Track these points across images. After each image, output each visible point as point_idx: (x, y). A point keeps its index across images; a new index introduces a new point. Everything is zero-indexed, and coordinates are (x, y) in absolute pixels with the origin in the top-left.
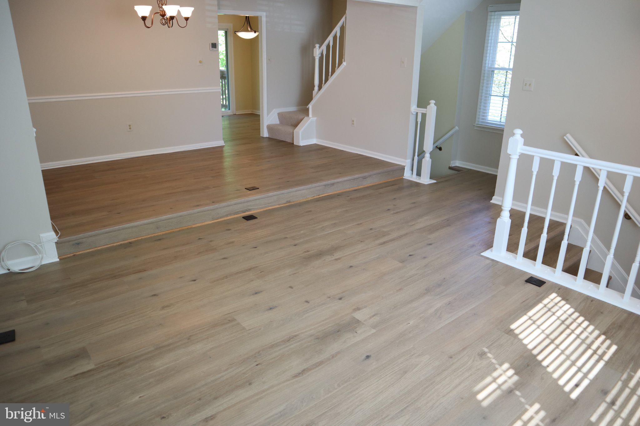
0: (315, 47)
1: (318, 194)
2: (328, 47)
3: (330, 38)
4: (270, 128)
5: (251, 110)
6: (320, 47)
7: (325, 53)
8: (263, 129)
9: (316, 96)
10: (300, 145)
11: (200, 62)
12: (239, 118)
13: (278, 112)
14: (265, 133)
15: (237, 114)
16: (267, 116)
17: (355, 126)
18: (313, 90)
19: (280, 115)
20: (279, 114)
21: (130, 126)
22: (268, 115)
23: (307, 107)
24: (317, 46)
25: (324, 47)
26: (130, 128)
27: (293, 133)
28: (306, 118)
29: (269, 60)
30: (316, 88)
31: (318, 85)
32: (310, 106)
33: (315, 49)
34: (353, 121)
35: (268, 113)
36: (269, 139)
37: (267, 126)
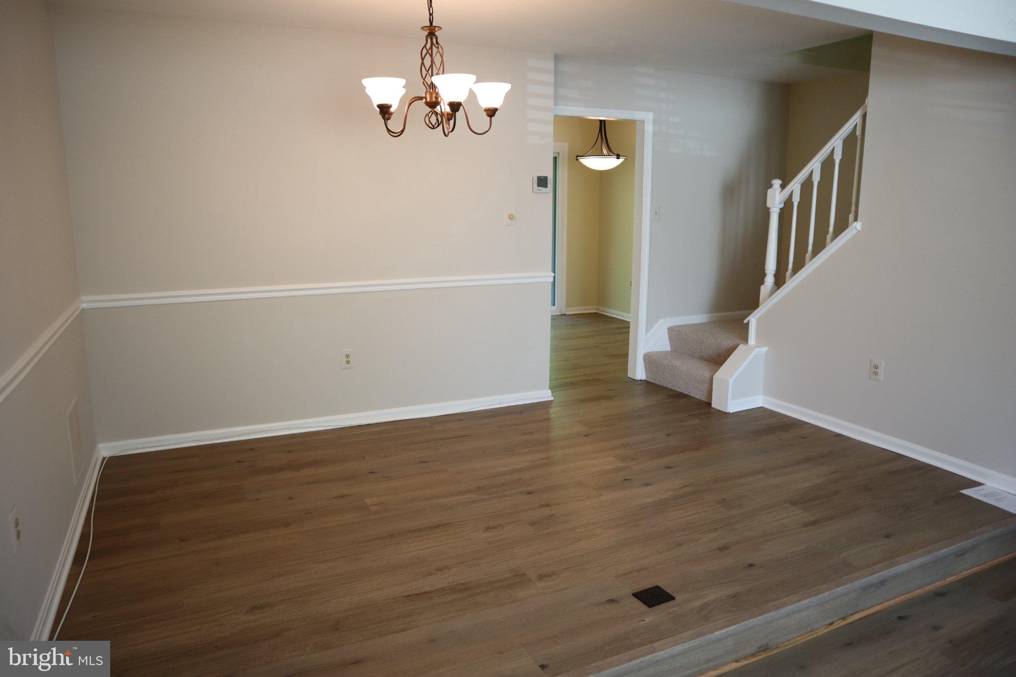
0: (771, 186)
1: (842, 616)
2: (807, 186)
3: (814, 166)
4: (650, 360)
5: (596, 307)
6: (783, 186)
7: (796, 200)
8: (635, 361)
9: (767, 301)
10: (728, 411)
11: (511, 217)
12: (573, 325)
13: (669, 326)
14: (639, 372)
15: (569, 315)
16: (646, 334)
17: (882, 380)
18: (762, 282)
19: (675, 333)
20: (671, 330)
21: (347, 356)
22: (647, 331)
23: (745, 321)
24: (777, 183)
25: (795, 186)
26: (348, 362)
27: (712, 380)
28: (741, 347)
29: (655, 213)
30: (770, 280)
31: (774, 272)
32: (753, 320)
33: (770, 191)
34: (876, 367)
35: (648, 328)
36: (649, 386)
37: (645, 355)
